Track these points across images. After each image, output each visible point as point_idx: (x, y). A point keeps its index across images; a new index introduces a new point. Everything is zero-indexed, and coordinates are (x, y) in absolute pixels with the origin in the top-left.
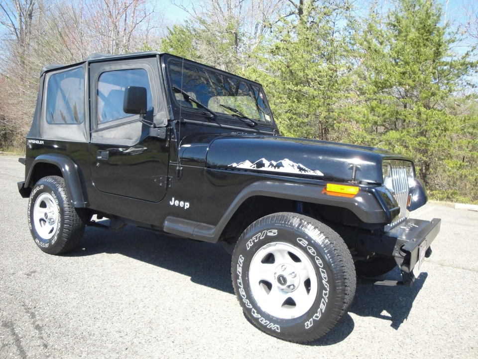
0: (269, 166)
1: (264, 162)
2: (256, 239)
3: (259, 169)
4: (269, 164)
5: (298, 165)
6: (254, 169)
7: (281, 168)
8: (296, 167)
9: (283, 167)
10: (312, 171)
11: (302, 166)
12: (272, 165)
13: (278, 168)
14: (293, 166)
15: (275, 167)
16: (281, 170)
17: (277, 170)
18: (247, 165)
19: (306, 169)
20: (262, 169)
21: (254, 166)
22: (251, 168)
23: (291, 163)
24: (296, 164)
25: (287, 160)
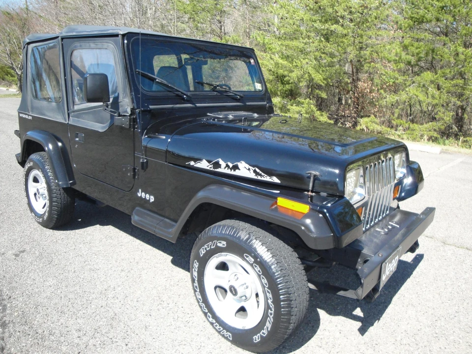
0: (225, 168)
1: (220, 163)
2: (208, 248)
3: (215, 170)
4: (225, 166)
5: (254, 169)
6: (211, 169)
7: (237, 170)
8: (252, 171)
9: (239, 169)
10: (268, 177)
11: (258, 170)
12: (227, 166)
13: (235, 170)
14: (249, 169)
15: (231, 169)
16: (237, 173)
17: (233, 172)
18: (204, 165)
19: (263, 174)
20: (219, 170)
21: (210, 166)
22: (208, 168)
23: (247, 166)
24: (253, 168)
25: (243, 162)
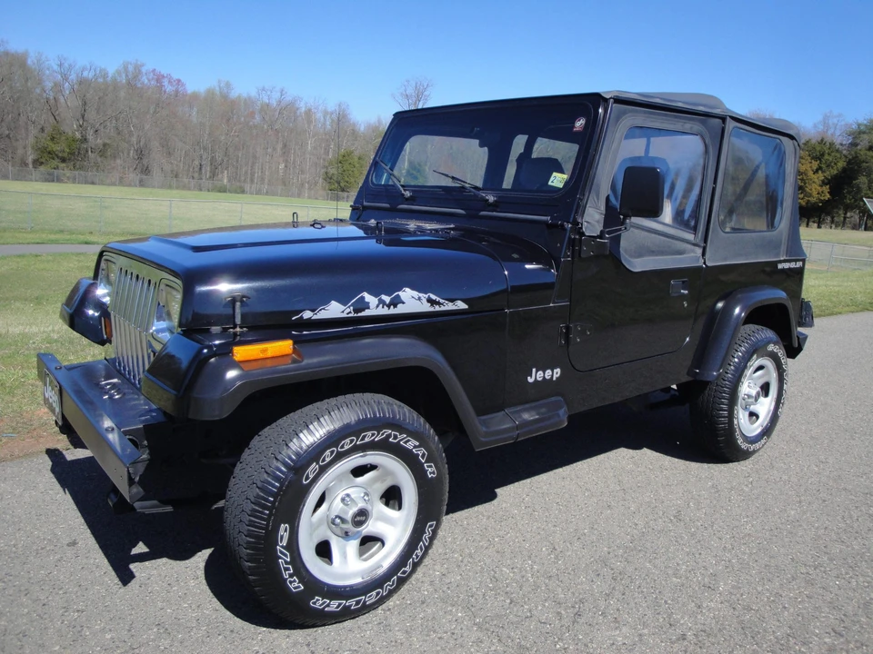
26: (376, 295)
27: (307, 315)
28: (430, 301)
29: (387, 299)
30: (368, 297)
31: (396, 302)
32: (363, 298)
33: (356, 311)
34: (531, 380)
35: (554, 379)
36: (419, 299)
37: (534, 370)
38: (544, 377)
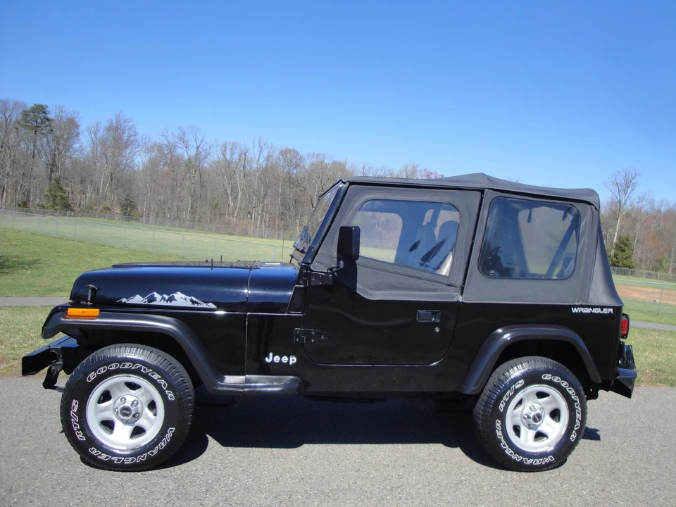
26: (160, 293)
27: (124, 300)
28: (191, 301)
29: (166, 297)
30: (156, 295)
31: (171, 299)
32: (153, 295)
33: (149, 301)
34: (268, 360)
35: (291, 363)
36: (185, 299)
37: (271, 354)
38: (281, 360)
